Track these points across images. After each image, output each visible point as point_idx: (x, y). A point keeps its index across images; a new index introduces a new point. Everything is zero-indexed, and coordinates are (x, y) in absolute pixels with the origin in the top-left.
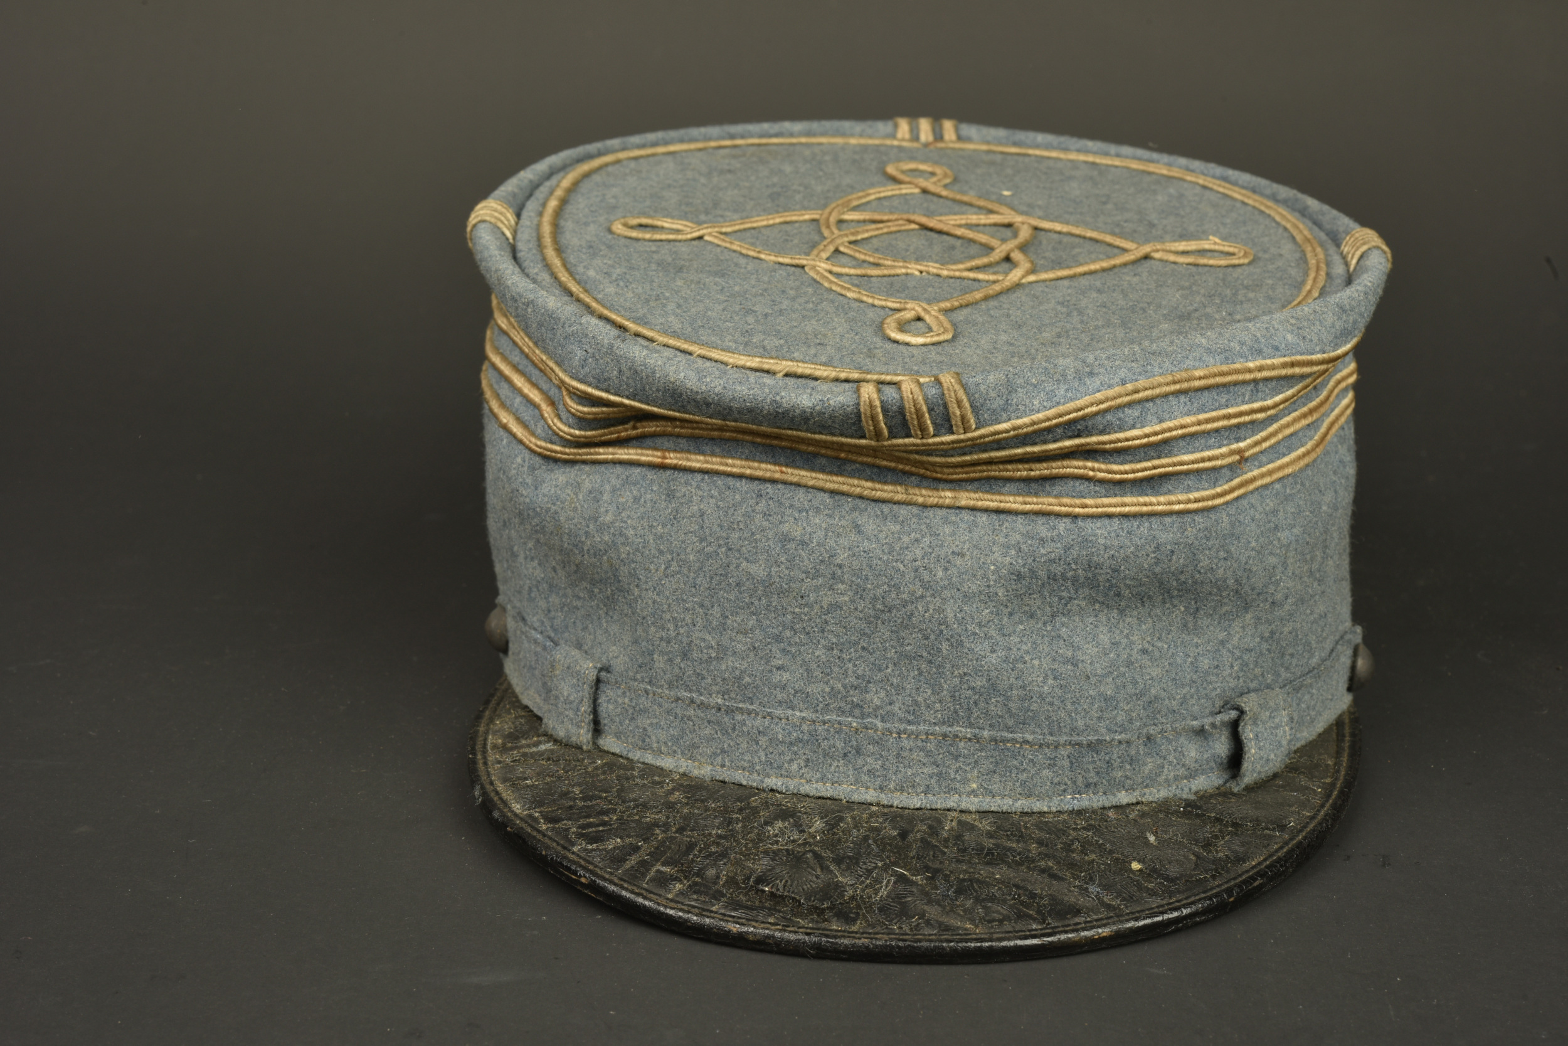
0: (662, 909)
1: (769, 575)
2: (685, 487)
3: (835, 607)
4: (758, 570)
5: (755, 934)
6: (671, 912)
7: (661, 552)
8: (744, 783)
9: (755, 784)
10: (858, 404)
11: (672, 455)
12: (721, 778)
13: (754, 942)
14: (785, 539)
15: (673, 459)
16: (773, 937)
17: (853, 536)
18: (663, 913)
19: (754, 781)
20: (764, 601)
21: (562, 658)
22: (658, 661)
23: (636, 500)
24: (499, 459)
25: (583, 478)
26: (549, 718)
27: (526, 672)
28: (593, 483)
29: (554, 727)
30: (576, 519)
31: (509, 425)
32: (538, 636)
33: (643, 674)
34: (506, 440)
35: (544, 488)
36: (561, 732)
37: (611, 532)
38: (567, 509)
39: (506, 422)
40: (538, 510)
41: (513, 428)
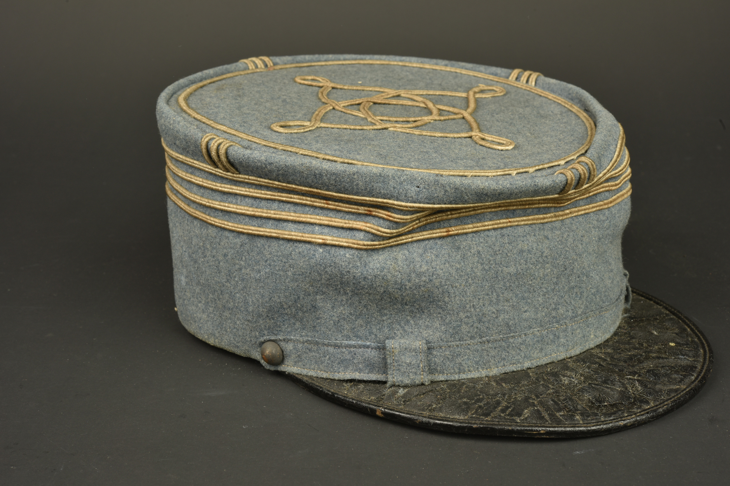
0: (589, 428)
1: (517, 271)
2: (464, 243)
3: (545, 276)
4: (512, 270)
5: (630, 422)
6: (594, 428)
7: (461, 276)
8: (515, 370)
9: (520, 369)
10: (567, 180)
11: (453, 229)
12: (504, 372)
13: (630, 426)
14: (522, 251)
15: (454, 230)
16: (637, 420)
17: (547, 241)
18: (590, 430)
19: (519, 367)
20: (516, 283)
21: (397, 345)
22: (465, 328)
23: (437, 256)
24: (313, 261)
25: (395, 254)
26: (393, 377)
27: (335, 364)
28: (405, 255)
29: (401, 381)
30: (400, 275)
31: (328, 242)
32: (354, 342)
33: (454, 337)
34: (321, 250)
35: (371, 265)
36: (407, 381)
37: (427, 275)
38: (393, 271)
39: (323, 241)
40: (370, 277)
41: (334, 243)
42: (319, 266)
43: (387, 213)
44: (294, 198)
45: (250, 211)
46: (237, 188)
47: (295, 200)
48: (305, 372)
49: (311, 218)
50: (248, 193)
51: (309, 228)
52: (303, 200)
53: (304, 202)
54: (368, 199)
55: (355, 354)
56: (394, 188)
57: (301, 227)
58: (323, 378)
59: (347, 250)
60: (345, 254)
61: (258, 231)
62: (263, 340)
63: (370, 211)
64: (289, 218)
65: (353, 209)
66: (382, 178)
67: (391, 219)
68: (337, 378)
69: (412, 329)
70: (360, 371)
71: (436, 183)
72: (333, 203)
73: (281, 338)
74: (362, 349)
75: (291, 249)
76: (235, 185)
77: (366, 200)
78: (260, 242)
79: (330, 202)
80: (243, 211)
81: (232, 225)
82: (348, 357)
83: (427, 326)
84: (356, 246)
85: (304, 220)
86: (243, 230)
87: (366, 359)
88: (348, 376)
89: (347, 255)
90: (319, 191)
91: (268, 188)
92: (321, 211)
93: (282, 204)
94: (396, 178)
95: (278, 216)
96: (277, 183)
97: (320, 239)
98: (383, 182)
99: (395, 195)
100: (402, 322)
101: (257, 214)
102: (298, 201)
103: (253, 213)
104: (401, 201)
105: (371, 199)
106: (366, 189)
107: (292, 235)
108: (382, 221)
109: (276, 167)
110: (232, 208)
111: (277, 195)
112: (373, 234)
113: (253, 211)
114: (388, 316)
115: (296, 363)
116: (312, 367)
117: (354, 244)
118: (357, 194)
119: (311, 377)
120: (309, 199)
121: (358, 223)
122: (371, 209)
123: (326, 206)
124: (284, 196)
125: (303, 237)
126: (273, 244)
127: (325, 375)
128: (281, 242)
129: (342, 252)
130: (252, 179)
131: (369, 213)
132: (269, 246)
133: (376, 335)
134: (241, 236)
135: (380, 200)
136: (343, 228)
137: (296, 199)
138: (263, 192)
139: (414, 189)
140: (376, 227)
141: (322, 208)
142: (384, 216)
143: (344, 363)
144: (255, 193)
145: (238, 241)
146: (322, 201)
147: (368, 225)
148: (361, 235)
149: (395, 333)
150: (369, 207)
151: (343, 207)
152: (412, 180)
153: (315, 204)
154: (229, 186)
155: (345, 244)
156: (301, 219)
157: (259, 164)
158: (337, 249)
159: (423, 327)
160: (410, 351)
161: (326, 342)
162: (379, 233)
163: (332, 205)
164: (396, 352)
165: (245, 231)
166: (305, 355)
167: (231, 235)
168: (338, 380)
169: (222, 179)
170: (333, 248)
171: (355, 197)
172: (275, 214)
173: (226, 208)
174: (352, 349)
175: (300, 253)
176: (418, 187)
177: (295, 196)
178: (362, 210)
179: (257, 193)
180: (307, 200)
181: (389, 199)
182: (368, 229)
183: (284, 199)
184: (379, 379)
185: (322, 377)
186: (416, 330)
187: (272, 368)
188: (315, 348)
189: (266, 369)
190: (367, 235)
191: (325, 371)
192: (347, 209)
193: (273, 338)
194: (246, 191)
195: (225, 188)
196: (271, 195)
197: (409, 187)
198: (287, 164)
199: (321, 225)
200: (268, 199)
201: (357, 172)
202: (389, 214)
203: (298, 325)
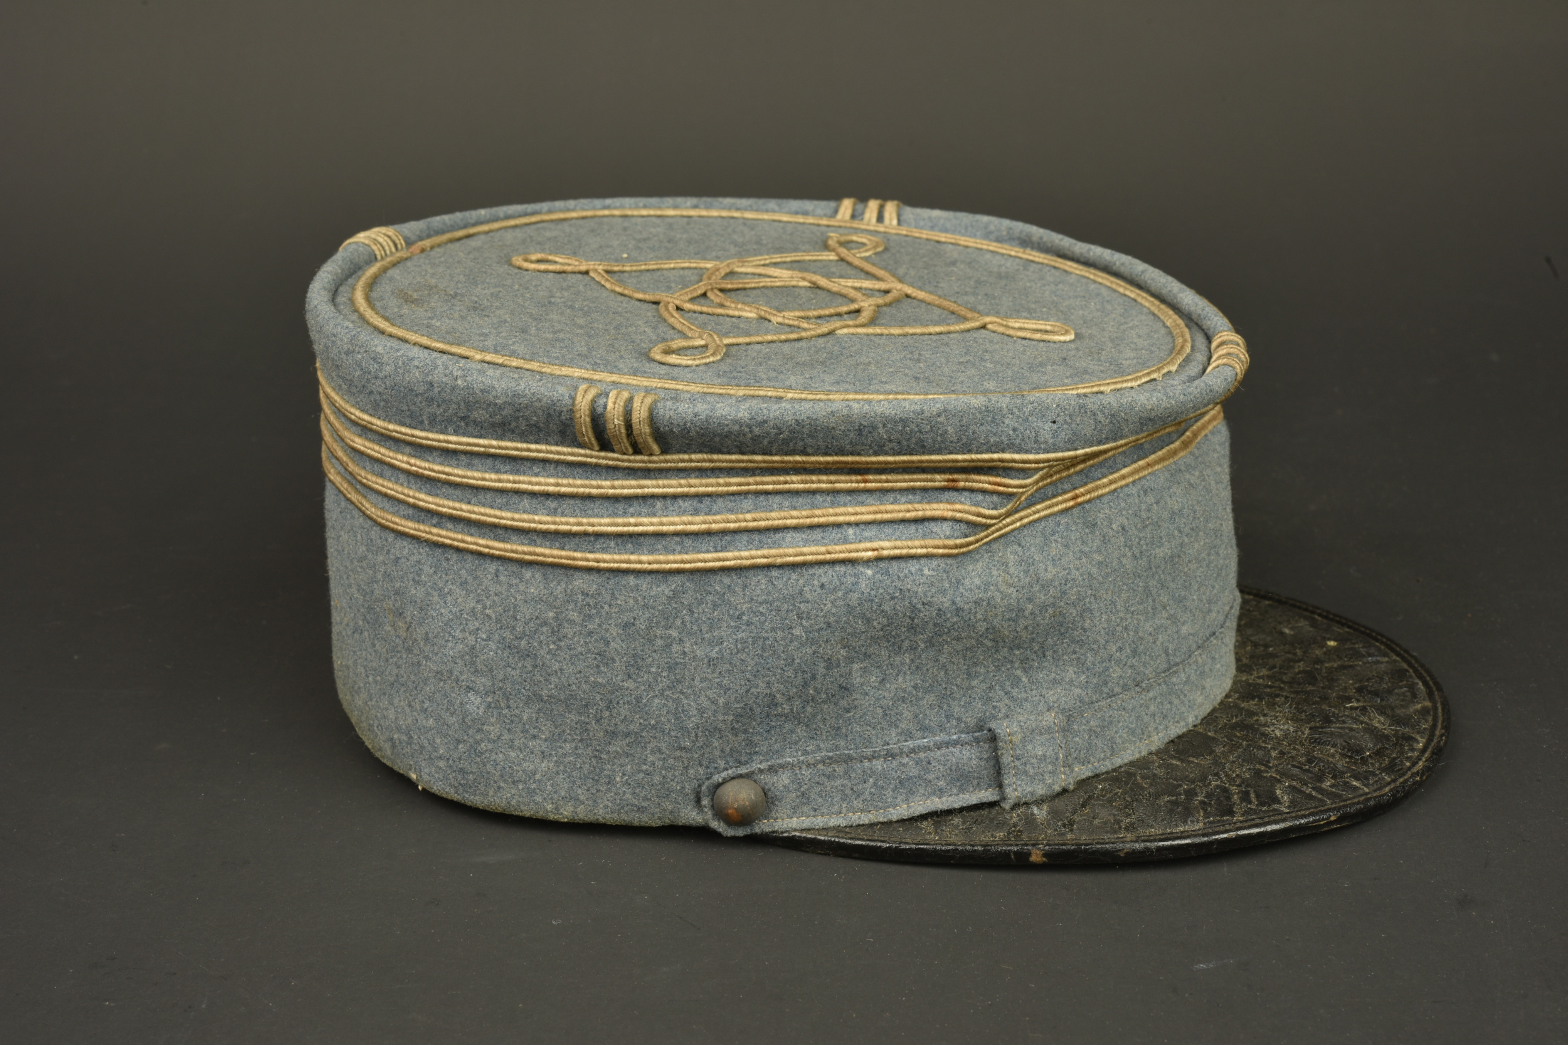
1: (1172, 551)
2: (1100, 514)
11: (1082, 491)
15: (1084, 494)
21: (1015, 728)
22: (1116, 672)
23: (1066, 546)
24: (856, 596)
25: (1000, 554)
26: (1016, 789)
27: (889, 793)
28: (1016, 553)
29: (1030, 792)
30: (1015, 593)
31: (885, 553)
32: (925, 740)
33: (1101, 692)
34: (869, 572)
35: (967, 582)
36: (1041, 790)
37: (1057, 584)
38: (1004, 588)
39: (876, 553)
40: (967, 607)
41: (897, 552)
42: (866, 605)
43: (992, 479)
44: (793, 482)
45: (697, 523)
46: (654, 482)
47: (792, 486)
48: (819, 822)
49: (836, 515)
50: (686, 490)
51: (834, 534)
52: (813, 482)
53: (814, 486)
54: (960, 457)
55: (929, 763)
56: (1014, 430)
57: (817, 534)
58: (863, 825)
59: (922, 561)
60: (921, 570)
61: (720, 560)
62: (720, 780)
63: (954, 481)
64: (789, 522)
65: (919, 481)
66: (991, 414)
67: (1001, 489)
68: (895, 818)
69: (1026, 692)
70: (941, 792)
71: (1082, 411)
72: (878, 477)
73: (762, 767)
74: (944, 750)
75: (801, 581)
76: (646, 478)
77: (957, 461)
78: (718, 584)
79: (871, 477)
80: (679, 528)
81: (651, 558)
82: (915, 772)
83: (1055, 682)
84: (941, 551)
85: (822, 520)
86: (682, 566)
87: (954, 768)
88: (919, 807)
89: (926, 571)
90: (857, 458)
91: (730, 471)
92: (849, 498)
93: (762, 498)
94: (1015, 410)
95: (763, 524)
96: (759, 458)
97: (867, 550)
98: (994, 420)
99: (1018, 441)
100: (1008, 683)
101: (714, 526)
102: (801, 486)
103: (704, 527)
104: (1027, 452)
105: (967, 457)
106: (959, 440)
107: (805, 555)
108: (980, 497)
109: (776, 427)
110: (648, 524)
111: (753, 483)
112: (969, 523)
113: (704, 522)
114: (981, 678)
115: (795, 810)
116: (836, 808)
117: (938, 547)
118: (939, 452)
119: (838, 829)
120: (824, 478)
121: (935, 506)
122: (956, 476)
123: (862, 485)
124: (769, 483)
125: (829, 553)
126: (754, 580)
127: (865, 819)
128: (775, 573)
129: (913, 566)
130: (698, 459)
131: (951, 484)
132: (745, 587)
133: (959, 720)
134: (670, 578)
135: (986, 456)
136: (903, 521)
137: (796, 482)
138: (721, 481)
139: (1048, 426)
140: (974, 509)
141: (850, 492)
142: (986, 486)
143: (907, 786)
144: (701, 485)
145: (664, 589)
146: (854, 478)
147: (958, 507)
148: (946, 527)
149: (994, 707)
150: (951, 473)
151: (896, 481)
152: (1041, 411)
153: (838, 486)
154: (633, 482)
155: (920, 551)
156: (816, 520)
157: (736, 428)
158: (903, 564)
159: (1045, 685)
160: (1041, 734)
161: (868, 751)
162: (979, 519)
163: (874, 482)
164: (1017, 739)
165: (688, 566)
166: (817, 789)
167: (644, 583)
168: (898, 821)
169: (613, 471)
170: (894, 564)
171: (934, 457)
172: (755, 520)
173: (631, 529)
174: (922, 755)
175: (822, 586)
176: (1054, 422)
177: (795, 478)
178: (939, 480)
179: (707, 486)
180: (819, 482)
181: (1003, 452)
182: (958, 515)
183: (770, 487)
184: (985, 800)
185: (861, 823)
186: (1034, 692)
187: (741, 832)
188: (840, 769)
189: (727, 837)
190: (957, 527)
191: (862, 811)
192: (904, 485)
193: (743, 770)
194: (681, 486)
195: (623, 487)
196: (740, 484)
197: (1040, 424)
198: (800, 418)
199: (857, 524)
200: (733, 494)
201: (945, 410)
202: (998, 480)
203: (800, 731)
